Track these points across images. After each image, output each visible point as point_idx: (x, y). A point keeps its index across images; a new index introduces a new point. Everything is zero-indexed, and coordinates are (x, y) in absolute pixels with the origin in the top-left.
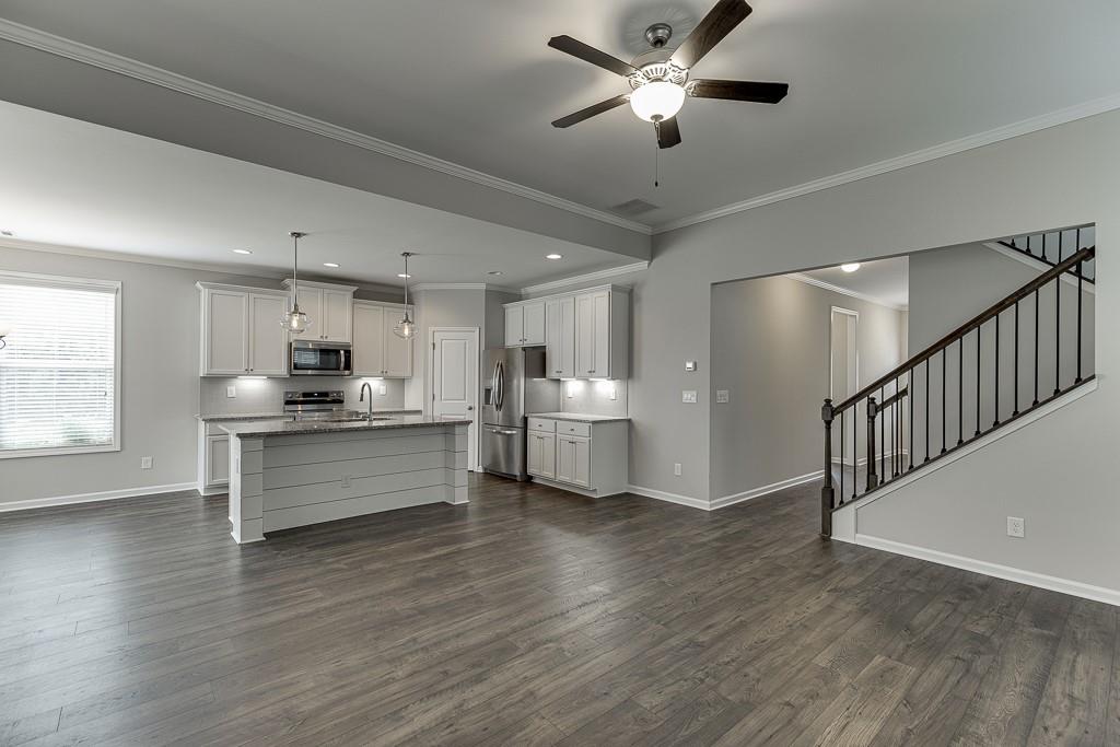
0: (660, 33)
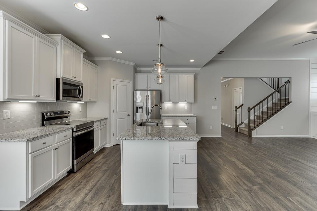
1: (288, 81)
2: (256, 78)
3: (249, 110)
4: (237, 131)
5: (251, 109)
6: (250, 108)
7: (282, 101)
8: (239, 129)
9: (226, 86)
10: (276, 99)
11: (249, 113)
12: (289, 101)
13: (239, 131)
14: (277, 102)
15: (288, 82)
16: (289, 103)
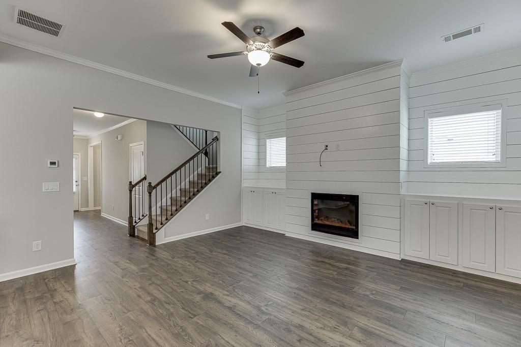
0: (258, 30)
1: (216, 137)
2: (169, 125)
3: (151, 188)
4: (132, 235)
5: (155, 187)
6: (153, 185)
7: (211, 170)
8: (136, 229)
9: (119, 139)
10: (203, 167)
11: (150, 196)
12: (218, 171)
13: (136, 234)
14: (204, 172)
15: (216, 139)
16: (217, 174)
